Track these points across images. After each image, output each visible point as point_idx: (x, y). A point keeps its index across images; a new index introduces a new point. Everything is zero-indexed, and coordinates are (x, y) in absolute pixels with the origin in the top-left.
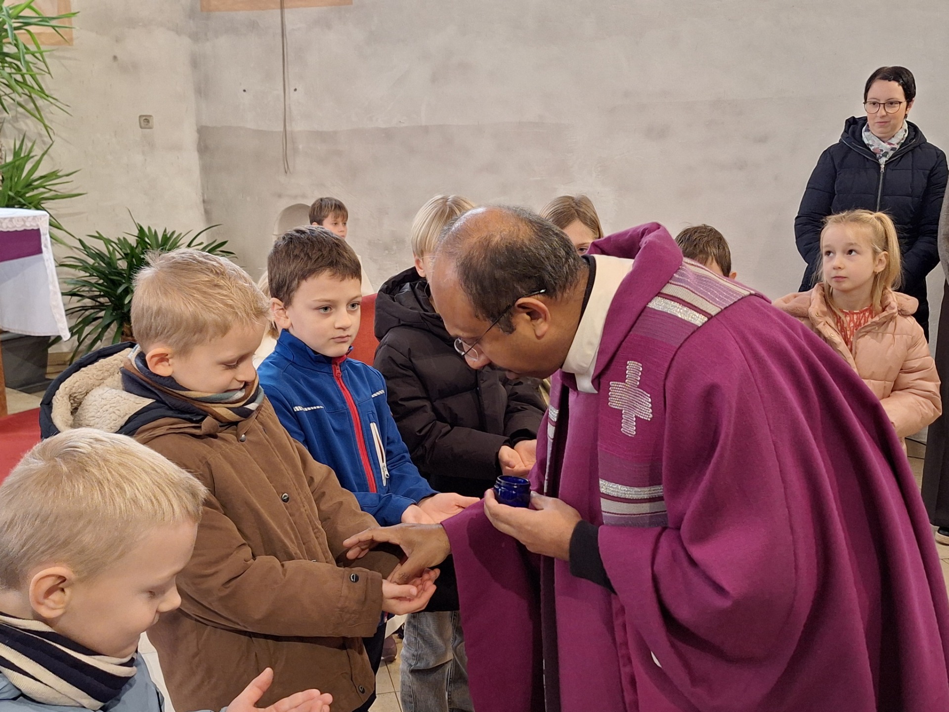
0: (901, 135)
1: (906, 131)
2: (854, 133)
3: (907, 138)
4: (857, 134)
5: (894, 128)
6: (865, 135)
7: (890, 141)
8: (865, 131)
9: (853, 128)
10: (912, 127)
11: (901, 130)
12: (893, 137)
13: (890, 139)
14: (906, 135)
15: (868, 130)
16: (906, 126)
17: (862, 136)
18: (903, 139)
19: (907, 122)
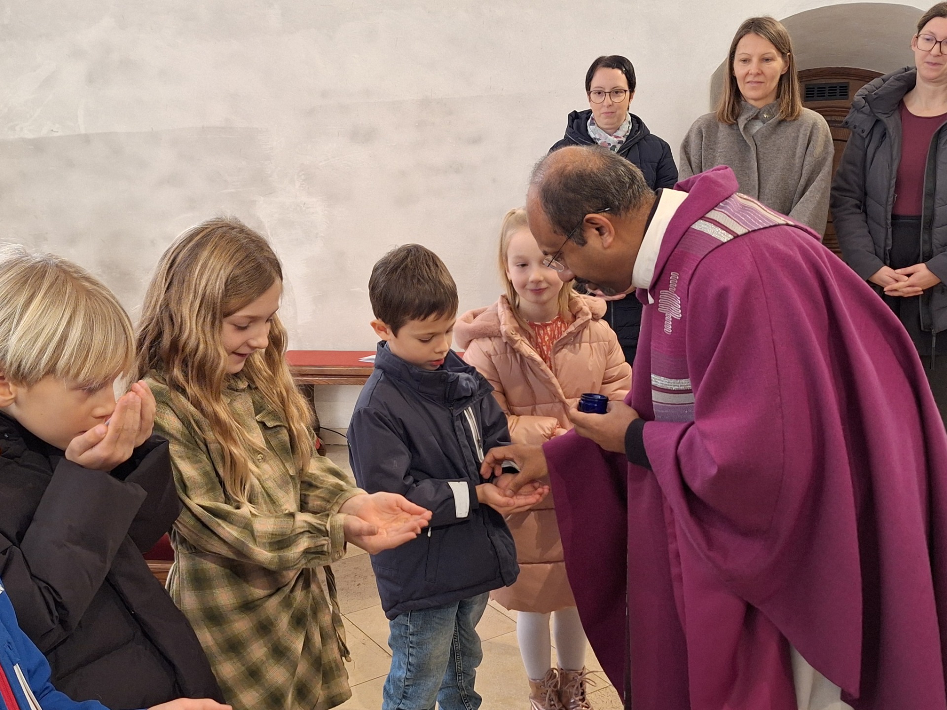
0: (626, 127)
1: (630, 124)
2: (578, 128)
3: (631, 130)
4: (582, 129)
5: (619, 119)
6: (590, 129)
7: (615, 134)
8: (590, 125)
9: (577, 122)
10: (636, 120)
11: (625, 123)
12: (618, 129)
13: (615, 132)
14: (630, 128)
15: (592, 124)
16: (629, 118)
17: (587, 130)
18: (628, 132)
19: (630, 114)
